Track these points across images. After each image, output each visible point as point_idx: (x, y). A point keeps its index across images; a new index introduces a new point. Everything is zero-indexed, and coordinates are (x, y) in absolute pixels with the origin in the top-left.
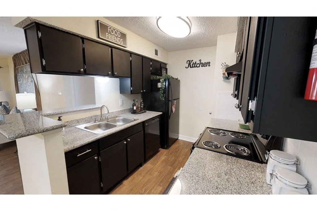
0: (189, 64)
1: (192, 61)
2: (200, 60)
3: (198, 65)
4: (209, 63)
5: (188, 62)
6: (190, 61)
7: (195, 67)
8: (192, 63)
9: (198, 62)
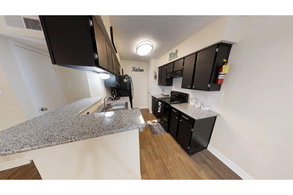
0: (134, 69)
1: (135, 68)
2: (139, 68)
3: (138, 70)
4: (143, 70)
5: (133, 68)
6: (134, 67)
7: (136, 71)
8: (135, 69)
9: (138, 69)
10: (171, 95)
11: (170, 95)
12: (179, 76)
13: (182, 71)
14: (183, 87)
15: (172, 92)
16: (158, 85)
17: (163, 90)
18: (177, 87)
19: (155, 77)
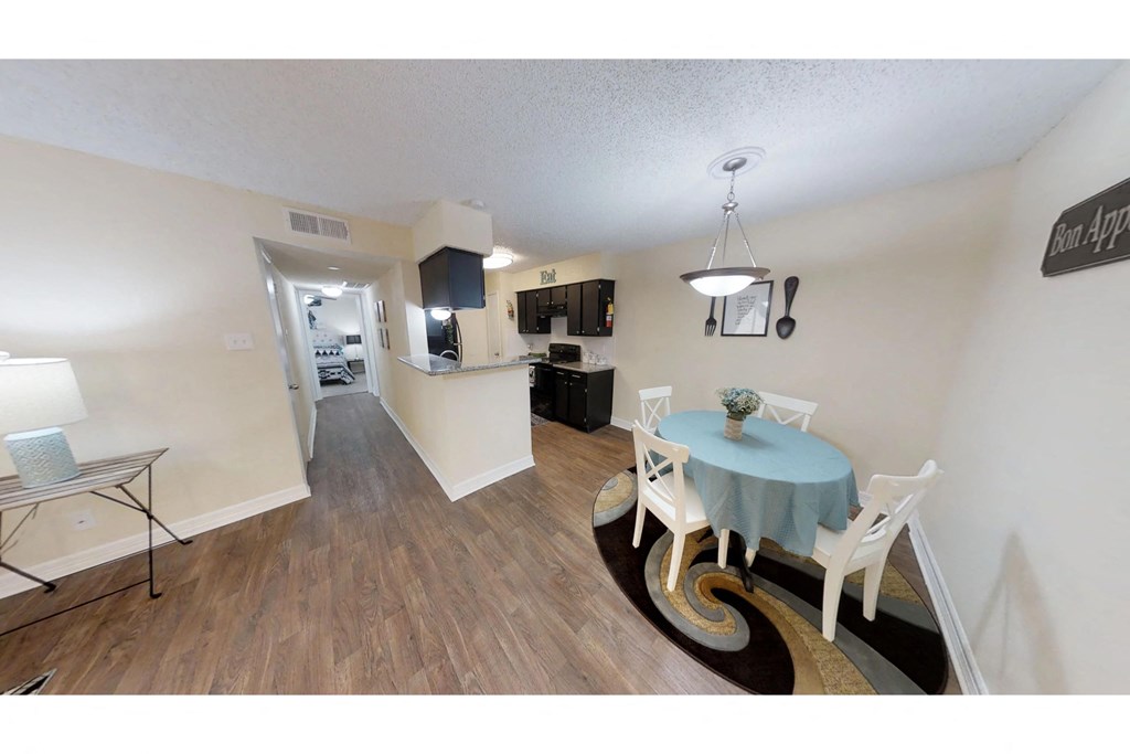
10: (551, 352)
11: (548, 354)
12: (562, 315)
13: (565, 306)
14: (571, 333)
15: (552, 347)
16: (520, 332)
17: (531, 345)
18: (559, 336)
19: (511, 313)
